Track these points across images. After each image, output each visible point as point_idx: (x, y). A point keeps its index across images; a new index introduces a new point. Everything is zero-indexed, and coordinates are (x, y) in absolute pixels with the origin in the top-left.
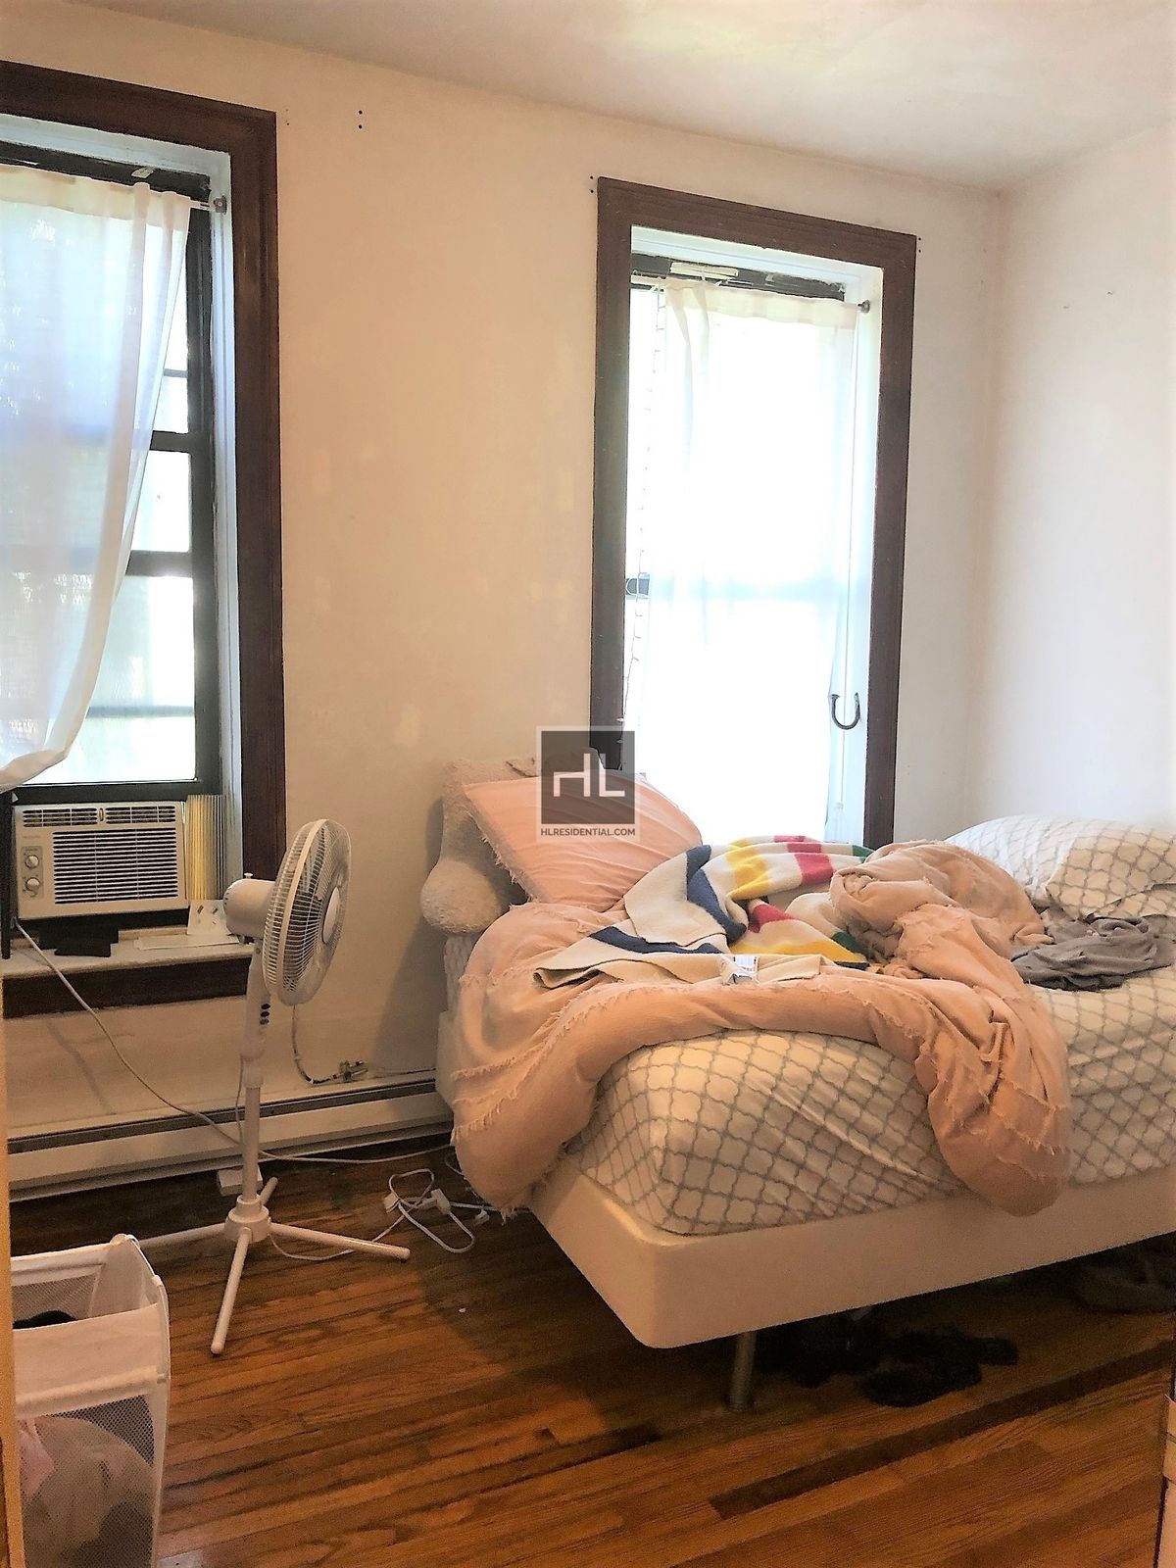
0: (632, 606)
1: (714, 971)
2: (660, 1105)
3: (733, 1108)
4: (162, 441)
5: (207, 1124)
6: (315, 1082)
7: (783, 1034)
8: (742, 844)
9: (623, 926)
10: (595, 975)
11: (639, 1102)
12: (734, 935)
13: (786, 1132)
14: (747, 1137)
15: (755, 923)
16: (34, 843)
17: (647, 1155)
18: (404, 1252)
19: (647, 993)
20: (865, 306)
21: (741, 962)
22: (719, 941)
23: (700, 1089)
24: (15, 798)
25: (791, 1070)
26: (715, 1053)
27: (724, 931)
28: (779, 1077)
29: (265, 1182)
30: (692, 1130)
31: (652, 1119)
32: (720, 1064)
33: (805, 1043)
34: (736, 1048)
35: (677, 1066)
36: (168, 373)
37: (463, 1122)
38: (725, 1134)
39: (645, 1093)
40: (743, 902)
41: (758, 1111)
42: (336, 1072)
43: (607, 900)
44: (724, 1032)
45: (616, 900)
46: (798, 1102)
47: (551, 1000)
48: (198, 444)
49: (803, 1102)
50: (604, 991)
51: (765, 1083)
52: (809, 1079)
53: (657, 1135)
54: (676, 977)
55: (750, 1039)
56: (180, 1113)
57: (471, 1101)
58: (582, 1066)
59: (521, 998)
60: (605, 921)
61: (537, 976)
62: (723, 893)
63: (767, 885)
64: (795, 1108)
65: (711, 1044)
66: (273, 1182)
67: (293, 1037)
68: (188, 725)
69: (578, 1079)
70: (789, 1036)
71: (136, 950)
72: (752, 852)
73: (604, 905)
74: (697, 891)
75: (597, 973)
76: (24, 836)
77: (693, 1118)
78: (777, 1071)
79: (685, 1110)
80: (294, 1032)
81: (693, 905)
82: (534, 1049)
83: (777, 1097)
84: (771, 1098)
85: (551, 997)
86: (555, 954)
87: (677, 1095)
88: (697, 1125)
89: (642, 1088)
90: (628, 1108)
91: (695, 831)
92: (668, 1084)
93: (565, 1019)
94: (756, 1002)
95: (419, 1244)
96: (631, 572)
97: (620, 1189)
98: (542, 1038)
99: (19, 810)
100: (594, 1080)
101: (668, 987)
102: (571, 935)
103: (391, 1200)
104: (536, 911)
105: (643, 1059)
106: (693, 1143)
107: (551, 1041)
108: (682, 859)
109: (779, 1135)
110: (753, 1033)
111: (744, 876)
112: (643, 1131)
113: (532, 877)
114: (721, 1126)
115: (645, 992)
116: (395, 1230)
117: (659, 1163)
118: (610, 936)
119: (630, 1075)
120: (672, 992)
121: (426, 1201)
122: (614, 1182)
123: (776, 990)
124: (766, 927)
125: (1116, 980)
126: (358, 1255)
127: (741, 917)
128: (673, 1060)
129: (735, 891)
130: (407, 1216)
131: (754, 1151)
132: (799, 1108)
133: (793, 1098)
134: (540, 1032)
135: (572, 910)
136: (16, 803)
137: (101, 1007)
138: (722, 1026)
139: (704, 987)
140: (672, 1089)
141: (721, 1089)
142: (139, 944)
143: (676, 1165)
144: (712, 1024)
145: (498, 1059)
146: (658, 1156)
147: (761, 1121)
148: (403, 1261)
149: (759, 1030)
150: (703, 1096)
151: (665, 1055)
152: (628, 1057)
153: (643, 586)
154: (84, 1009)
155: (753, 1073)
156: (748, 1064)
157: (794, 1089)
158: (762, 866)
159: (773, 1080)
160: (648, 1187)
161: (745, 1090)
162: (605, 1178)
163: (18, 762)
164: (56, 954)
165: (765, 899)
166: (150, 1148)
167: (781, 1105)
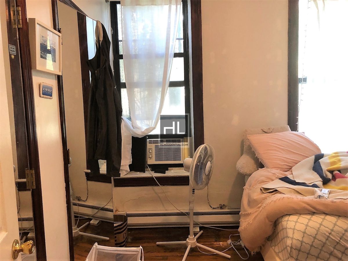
1: (313, 193)
2: (290, 233)
3: (315, 238)
5: (187, 215)
6: (213, 208)
7: (335, 216)
8: (335, 153)
9: (290, 177)
11: (284, 230)
12: (326, 182)
13: (334, 248)
14: (320, 248)
15: (334, 178)
17: (287, 246)
18: (229, 257)
19: (288, 199)
21: (325, 191)
22: (319, 183)
23: (303, 230)
24: (147, 137)
25: (336, 228)
26: (309, 220)
27: (322, 180)
28: (332, 230)
29: (200, 231)
30: (300, 243)
31: (287, 237)
32: (311, 224)
33: (343, 220)
34: (317, 220)
35: (296, 222)
36: (177, 39)
37: (241, 226)
38: (312, 246)
39: (286, 228)
40: (331, 172)
41: (324, 240)
42: (219, 206)
43: (287, 168)
44: (313, 213)
45: (290, 169)
46: (339, 239)
47: (263, 197)
49: (341, 239)
50: (278, 196)
51: (327, 232)
52: (344, 232)
53: (289, 242)
54: (301, 194)
55: (323, 216)
56: (180, 212)
57: (243, 221)
58: (268, 217)
59: (256, 195)
60: (285, 175)
61: (261, 189)
62: (325, 168)
63: (340, 166)
64: (337, 241)
65: (309, 217)
66: (202, 231)
67: (207, 196)
69: (267, 221)
70: (337, 217)
71: (171, 173)
72: (338, 156)
73: (286, 170)
74: (317, 168)
75: (276, 190)
76: (149, 146)
77: (301, 239)
78: (331, 228)
79: (298, 236)
81: (314, 172)
82: (257, 210)
83: (331, 236)
84: (328, 237)
85: (264, 196)
86: (267, 183)
87: (295, 231)
88: (302, 242)
89: (285, 227)
90: (282, 232)
91: (319, 149)
92: (293, 227)
93: (265, 203)
94: (325, 205)
95: (234, 255)
97: (280, 255)
98: (259, 208)
99: (148, 140)
100: (271, 222)
101: (300, 197)
102: (274, 178)
103: (229, 241)
104: (265, 170)
105: (286, 218)
106: (300, 248)
107: (261, 209)
108: (313, 157)
109: (332, 249)
110: (324, 215)
111: (334, 163)
112: (285, 239)
113: (265, 161)
114: (311, 244)
116: (229, 250)
117: (289, 251)
118: (286, 180)
119: (282, 222)
122: (279, 252)
123: (333, 202)
124: (337, 180)
126: (217, 255)
127: (330, 176)
128: (295, 220)
129: (328, 168)
130: (233, 247)
131: (322, 252)
132: (340, 241)
133: (337, 237)
134: (260, 205)
135: (274, 171)
136: (147, 139)
137: (163, 185)
138: (313, 211)
139: (308, 198)
140: (294, 229)
141: (311, 231)
142: (172, 171)
143: (295, 253)
144: (308, 210)
145: (250, 211)
146: (289, 249)
147: (325, 243)
148: (229, 259)
149: (326, 214)
150: (304, 233)
151: (293, 218)
152: (282, 217)
153: (304, 80)
154: (159, 185)
155: (322, 227)
156: (321, 224)
157: (338, 235)
158: (340, 161)
159: (330, 231)
160: (287, 257)
161: (319, 233)
163: (146, 129)
164: (154, 172)
165: (339, 171)
166: (173, 219)
167: (332, 239)
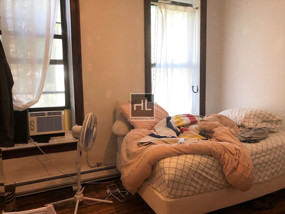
0: (153, 69)
1: (176, 142)
2: (167, 171)
3: (183, 171)
4: (56, 37)
5: (70, 176)
6: (92, 167)
7: (192, 155)
8: (176, 116)
9: (155, 133)
10: (150, 143)
11: (162, 170)
12: (178, 134)
13: (194, 176)
14: (186, 177)
15: (182, 132)
16: (32, 120)
17: (164, 181)
18: (111, 202)
19: (162, 147)
20: (197, 8)
21: (181, 139)
22: (175, 135)
23: (175, 167)
24: (28, 111)
25: (194, 162)
26: (178, 159)
27: (176, 133)
28: (192, 164)
29: (82, 188)
30: (174, 176)
31: (165, 174)
32: (179, 162)
33: (197, 156)
34: (182, 158)
35: (170, 162)
36: (57, 23)
37: (123, 175)
38: (181, 176)
39: (163, 168)
40: (179, 127)
41: (188, 171)
42: (96, 165)
43: (151, 128)
44: (179, 155)
45: (152, 128)
46: (196, 169)
47: (141, 149)
48: (64, 37)
49: (197, 169)
50: (153, 147)
51: (189, 165)
52: (198, 164)
53: (166, 177)
54: (168, 143)
55: (185, 156)
56: (64, 174)
57: (125, 170)
58: (149, 163)
59: (134, 148)
60: (151, 132)
61: (138, 144)
62: (175, 126)
63: (183, 124)
64: (195, 170)
65: (177, 157)
66: (84, 188)
67: (87, 158)
68: (64, 95)
69: (148, 166)
70: (193, 155)
71: (54, 141)
72: (179, 117)
73: (150, 129)
74: (169, 125)
75: (151, 143)
76: (30, 118)
77: (174, 173)
78: (191, 163)
79: (172, 172)
80: (87, 156)
81: (169, 128)
82: (138, 159)
83: (192, 168)
84: (190, 169)
85: (141, 148)
86: (141, 139)
87: (170, 168)
88: (175, 175)
89: (162, 167)
90: (159, 171)
91: (167, 113)
92: (168, 166)
93: (145, 153)
94: (186, 148)
95: (114, 200)
96: (152, 62)
97: (158, 189)
98: (139, 157)
99: (29, 113)
100: (151, 166)
101: (167, 145)
102: (144, 135)
103: (108, 191)
104: (137, 130)
105: (162, 161)
106: (174, 179)
107: (142, 157)
108: (165, 119)
109: (192, 176)
110: (186, 155)
111: (178, 122)
112: (163, 176)
113: (135, 124)
114: (180, 175)
115: (162, 146)
116: (109, 197)
117: (167, 183)
118: (152, 135)
119: (160, 164)
120: (168, 146)
121: (115, 191)
122: (157, 187)
123: (190, 145)
124: (184, 132)
125: (259, 140)
126: (102, 203)
127: (179, 130)
128: (169, 161)
129: (177, 125)
130: (112, 194)
131: (187, 180)
132: (197, 170)
133: (195, 168)
134: (139, 156)
135: (144, 130)
136: (29, 112)
137: (47, 153)
138: (179, 153)
139: (174, 145)
140: (169, 167)
141: (180, 167)
142: (54, 140)
143: (171, 183)
144: (176, 153)
145: (130, 162)
146: (167, 182)
147: (188, 174)
148: (111, 204)
149: (187, 154)
150: (176, 168)
151: (167, 160)
152: (159, 161)
153: (155, 65)
154: (43, 154)
155: (186, 163)
156: (185, 161)
157: (195, 166)
158: (182, 120)
159: (191, 165)
160: (164, 188)
161: (185, 167)
162: (155, 186)
163: (29, 103)
164: (38, 143)
165: (183, 127)
166: (58, 182)
167: (193, 170)
